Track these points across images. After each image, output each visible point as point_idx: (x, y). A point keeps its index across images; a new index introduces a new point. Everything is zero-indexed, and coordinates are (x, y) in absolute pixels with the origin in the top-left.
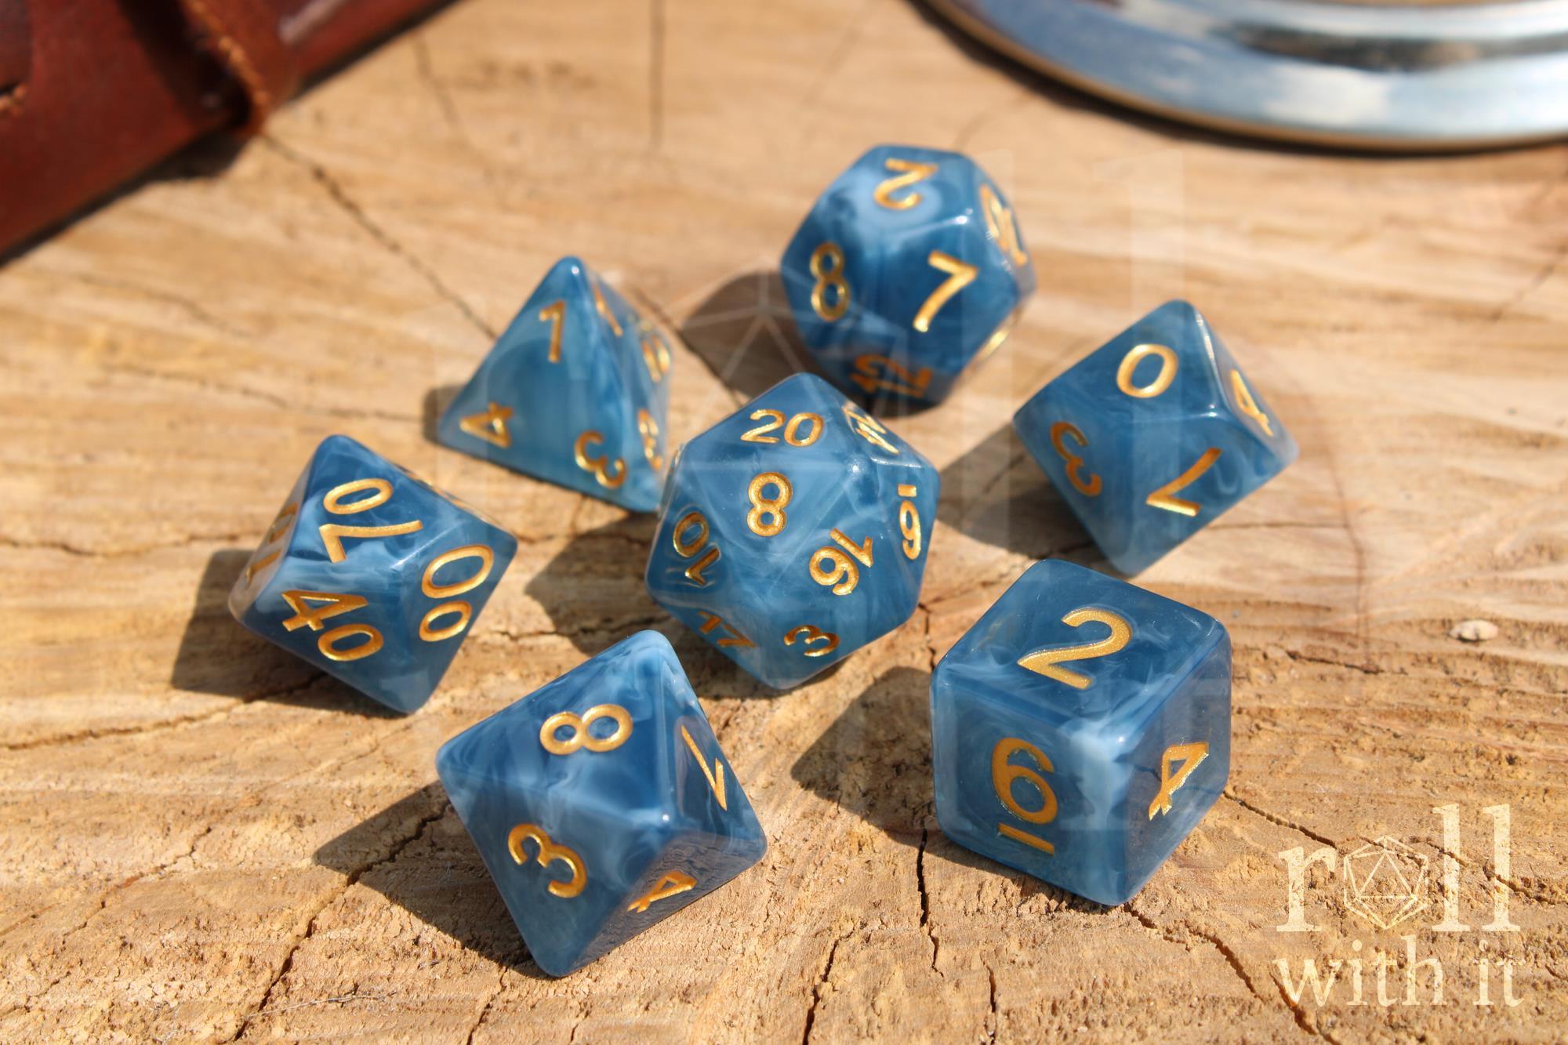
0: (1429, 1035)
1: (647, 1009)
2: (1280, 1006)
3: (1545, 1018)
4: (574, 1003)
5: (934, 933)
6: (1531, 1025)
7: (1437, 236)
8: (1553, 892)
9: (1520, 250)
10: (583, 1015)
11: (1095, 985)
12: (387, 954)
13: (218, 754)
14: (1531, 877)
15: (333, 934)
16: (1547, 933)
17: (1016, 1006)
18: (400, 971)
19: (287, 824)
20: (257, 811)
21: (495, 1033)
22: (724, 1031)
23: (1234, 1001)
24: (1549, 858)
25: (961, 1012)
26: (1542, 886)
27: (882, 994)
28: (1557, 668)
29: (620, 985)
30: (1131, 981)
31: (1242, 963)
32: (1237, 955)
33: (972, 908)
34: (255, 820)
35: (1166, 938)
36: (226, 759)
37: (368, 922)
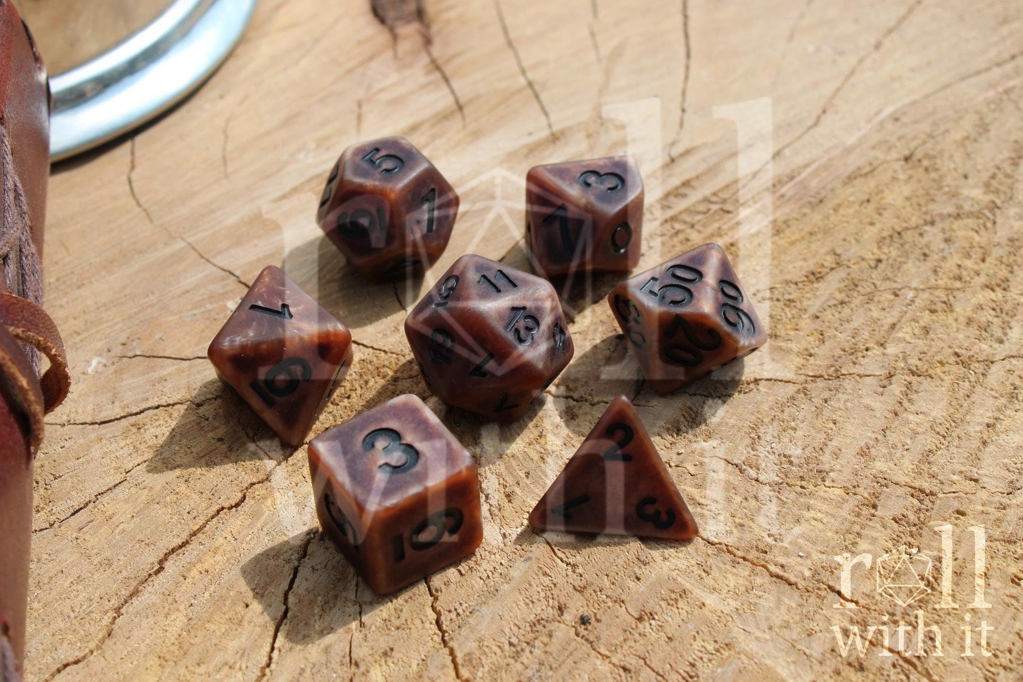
0: (867, 345)
1: (638, 579)
2: (812, 381)
3: (888, 309)
4: (610, 604)
5: (672, 464)
6: (887, 315)
7: (385, 97)
8: (820, 273)
9: (423, 80)
10: (622, 604)
11: (753, 428)
12: (511, 661)
13: (303, 666)
14: (804, 273)
15: (480, 674)
16: (842, 285)
17: (743, 458)
18: (525, 661)
19: (383, 660)
20: (362, 668)
21: (603, 641)
22: (667, 563)
23: (798, 391)
24: (801, 263)
25: (731, 478)
26: (813, 274)
27: (697, 498)
28: (694, 205)
29: (613, 584)
30: (760, 416)
31: (780, 378)
32: (774, 377)
33: (669, 445)
34: (368, 671)
35: (745, 393)
36: (311, 665)
37: (483, 658)
